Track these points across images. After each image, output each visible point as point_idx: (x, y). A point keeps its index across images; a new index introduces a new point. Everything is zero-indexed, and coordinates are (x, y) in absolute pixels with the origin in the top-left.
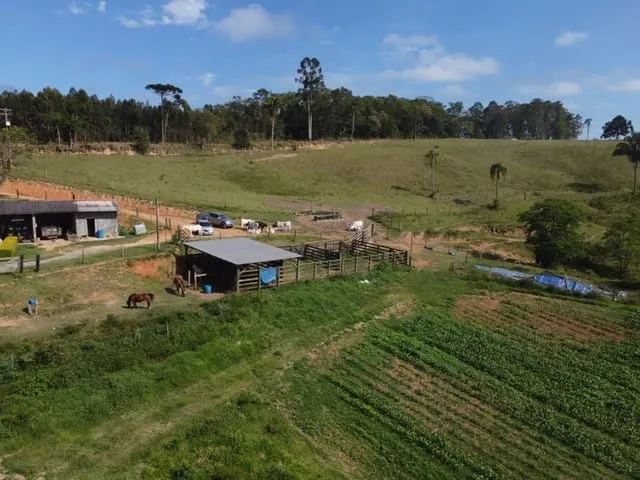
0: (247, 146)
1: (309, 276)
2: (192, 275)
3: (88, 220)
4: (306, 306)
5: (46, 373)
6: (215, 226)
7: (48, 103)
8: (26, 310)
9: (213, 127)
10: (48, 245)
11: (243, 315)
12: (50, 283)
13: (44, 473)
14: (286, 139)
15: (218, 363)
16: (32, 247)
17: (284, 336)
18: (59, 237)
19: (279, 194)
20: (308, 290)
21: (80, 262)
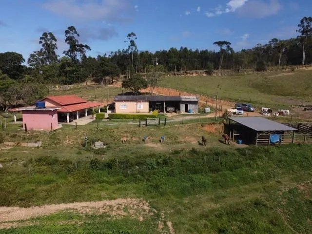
0: (264, 70)
1: (301, 142)
2: (232, 134)
3: (185, 105)
4: (298, 158)
5: (166, 169)
6: (244, 110)
7: (172, 54)
8: (160, 141)
9: (246, 61)
10: (169, 115)
11: (259, 158)
12: (170, 130)
13: (164, 212)
14: (287, 65)
15: (244, 180)
16: (163, 115)
17: (283, 173)
18: (174, 112)
19: (282, 95)
20: (300, 150)
21: (181, 123)
